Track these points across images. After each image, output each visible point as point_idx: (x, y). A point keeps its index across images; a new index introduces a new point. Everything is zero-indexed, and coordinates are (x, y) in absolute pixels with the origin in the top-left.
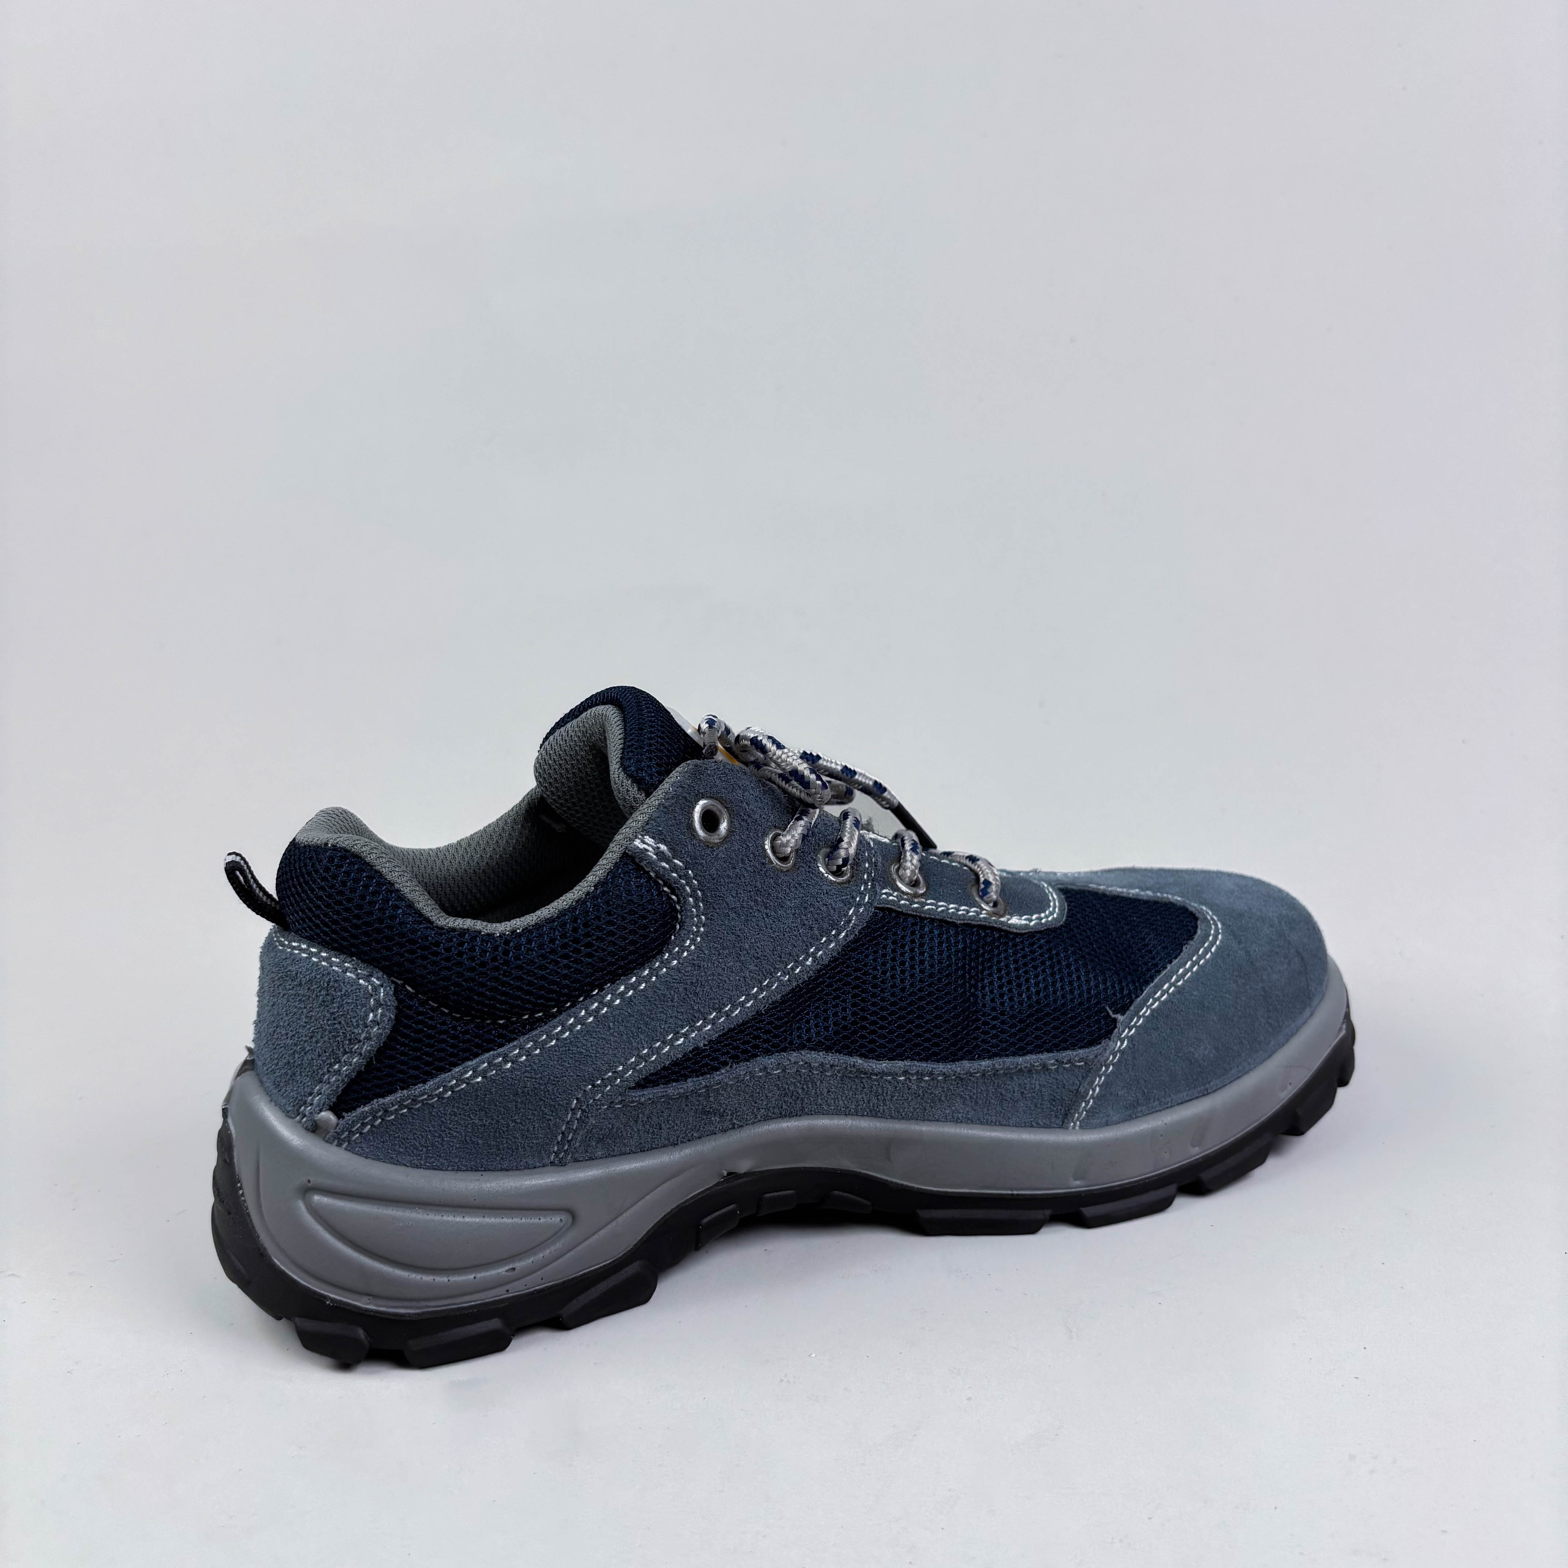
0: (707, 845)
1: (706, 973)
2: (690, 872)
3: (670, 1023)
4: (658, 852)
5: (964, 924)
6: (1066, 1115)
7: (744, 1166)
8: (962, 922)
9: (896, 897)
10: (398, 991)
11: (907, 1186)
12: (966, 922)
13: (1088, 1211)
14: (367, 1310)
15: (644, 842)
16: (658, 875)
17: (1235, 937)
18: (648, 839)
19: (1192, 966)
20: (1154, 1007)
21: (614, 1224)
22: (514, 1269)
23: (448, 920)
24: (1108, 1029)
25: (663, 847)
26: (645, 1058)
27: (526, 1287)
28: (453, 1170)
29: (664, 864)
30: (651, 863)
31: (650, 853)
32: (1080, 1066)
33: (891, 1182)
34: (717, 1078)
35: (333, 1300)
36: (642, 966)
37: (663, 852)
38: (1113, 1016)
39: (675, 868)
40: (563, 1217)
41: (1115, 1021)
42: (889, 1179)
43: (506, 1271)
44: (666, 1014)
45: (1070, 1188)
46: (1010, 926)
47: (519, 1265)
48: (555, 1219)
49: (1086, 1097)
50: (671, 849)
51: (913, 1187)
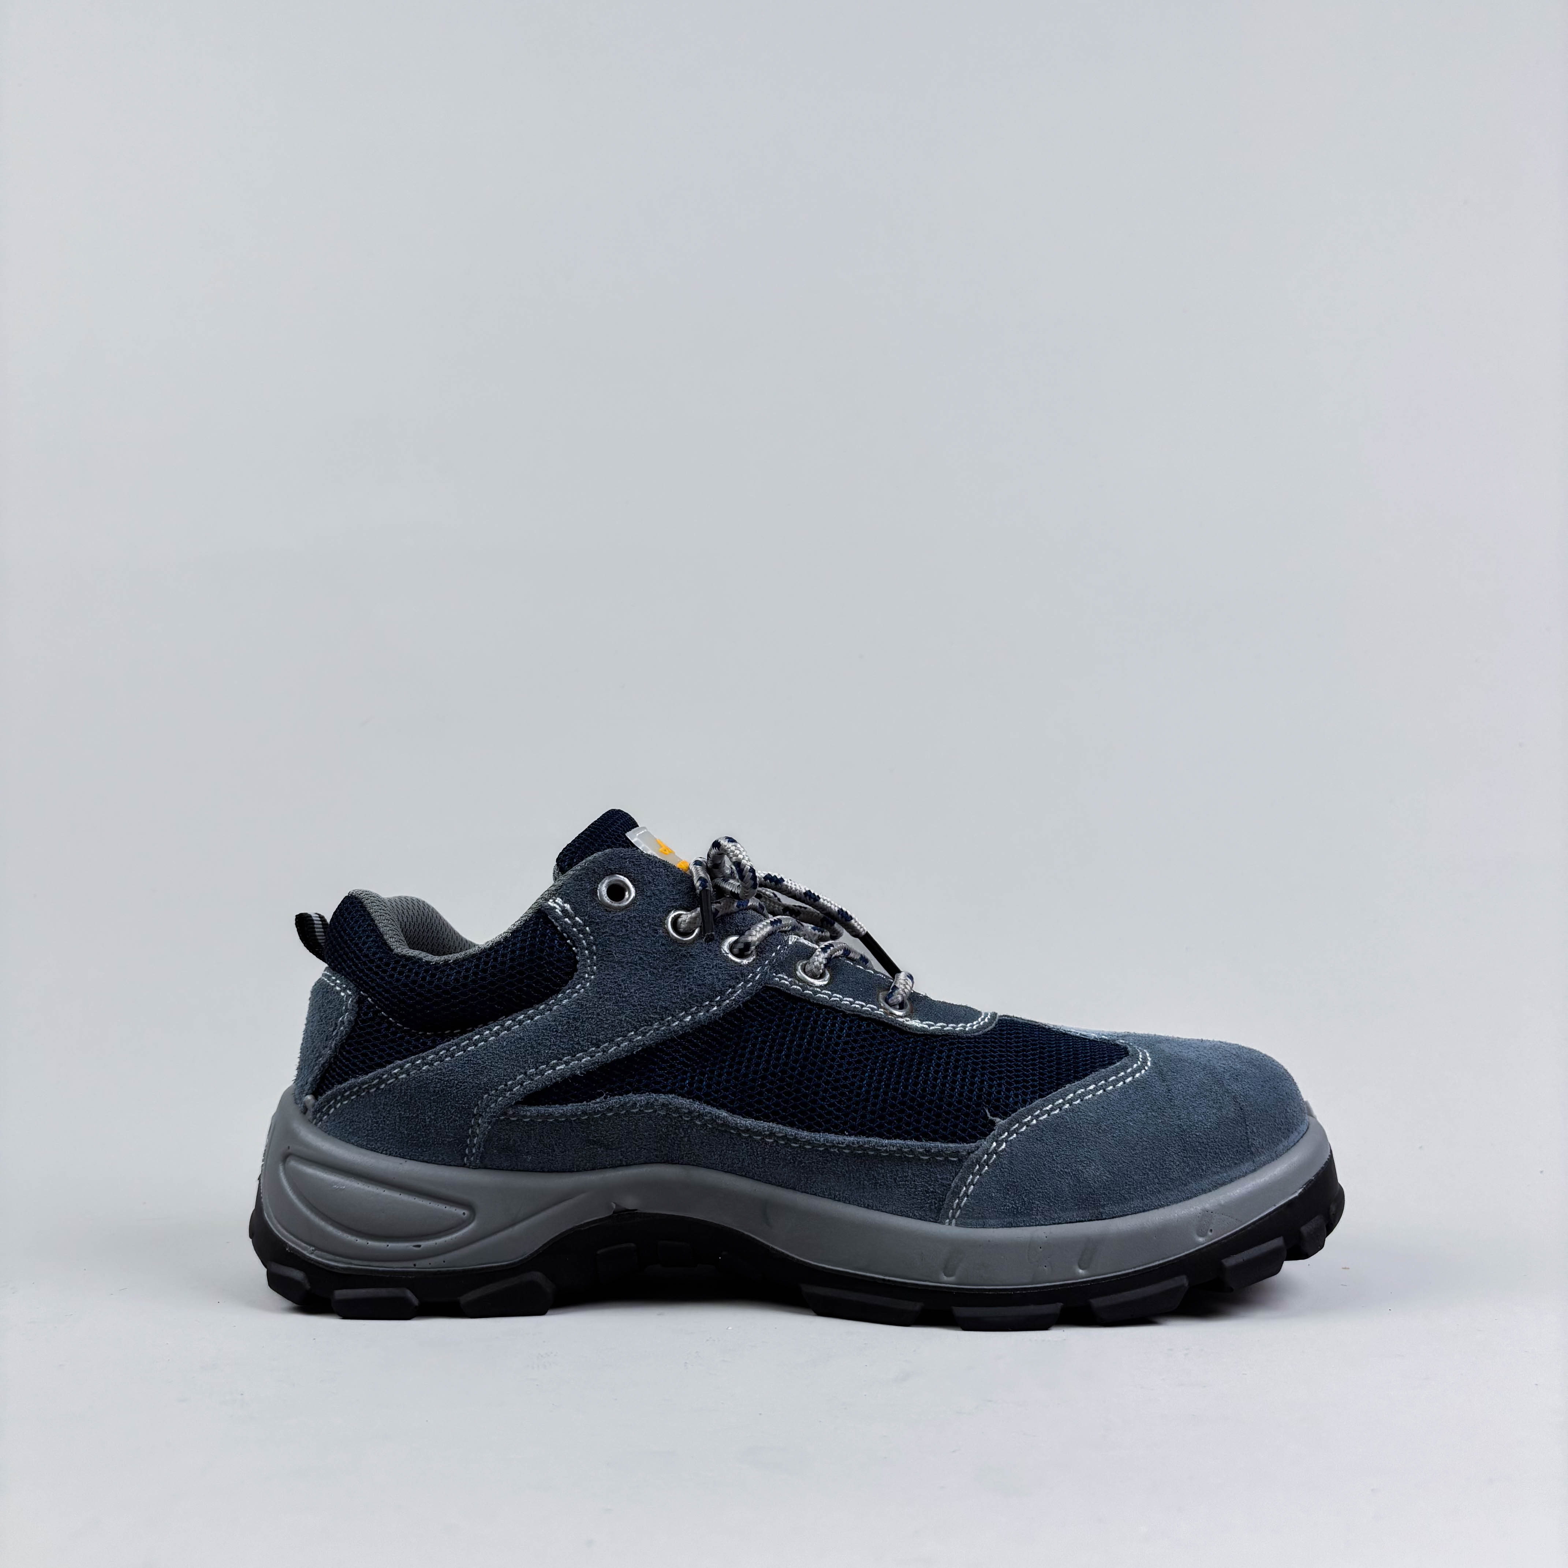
0: (607, 908)
1: (587, 1011)
2: (587, 928)
3: (553, 1050)
4: (564, 910)
5: (854, 1015)
6: (939, 1210)
7: (630, 1202)
8: (852, 1013)
9: (790, 982)
10: (360, 1001)
11: (788, 1256)
12: (855, 1013)
13: (960, 1311)
14: (310, 1259)
15: (555, 903)
16: (563, 930)
17: (1161, 1073)
18: (559, 900)
19: (1096, 1090)
20: (1041, 1118)
21: (510, 1230)
22: (419, 1246)
23: (408, 952)
24: (985, 1129)
25: (567, 906)
26: (531, 1077)
27: (430, 1266)
28: (386, 1154)
29: (567, 920)
30: (557, 918)
31: (557, 910)
32: (953, 1161)
33: (773, 1248)
34: (592, 1106)
35: (290, 1247)
36: (540, 1002)
37: (567, 910)
38: (990, 1117)
39: (575, 924)
40: (467, 1212)
41: (993, 1123)
42: (771, 1245)
43: (414, 1246)
44: (550, 1041)
45: (941, 1283)
46: (907, 1026)
47: (424, 1244)
48: (460, 1212)
49: (959, 1193)
50: (573, 908)
51: (793, 1258)
